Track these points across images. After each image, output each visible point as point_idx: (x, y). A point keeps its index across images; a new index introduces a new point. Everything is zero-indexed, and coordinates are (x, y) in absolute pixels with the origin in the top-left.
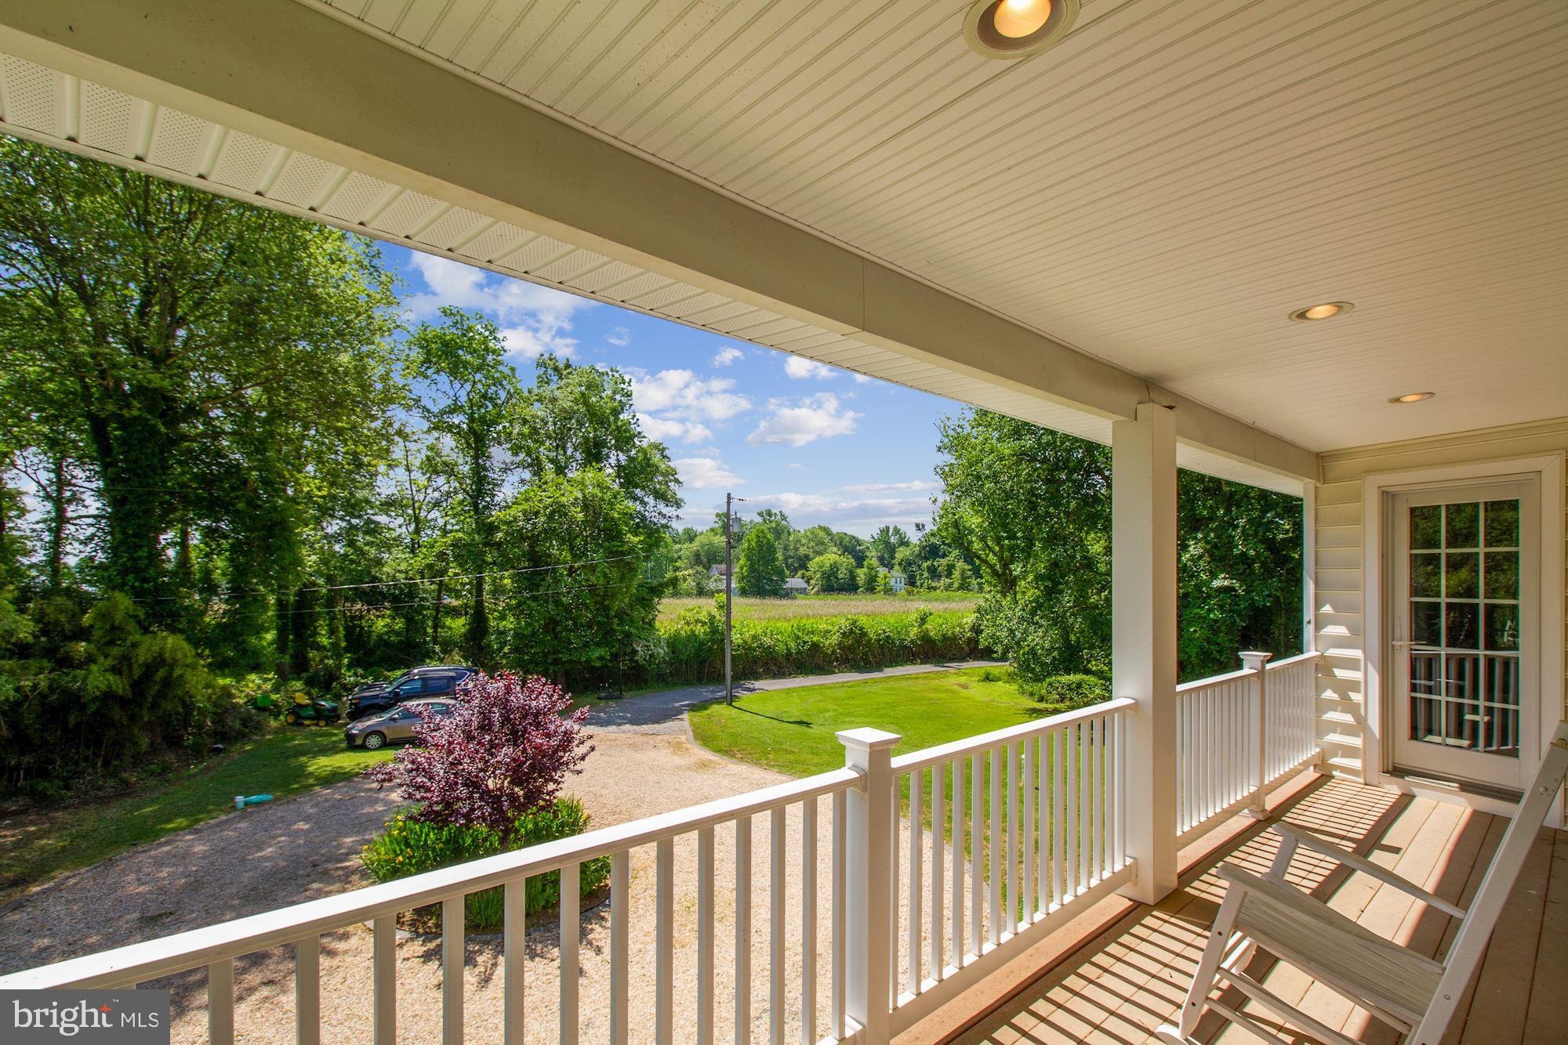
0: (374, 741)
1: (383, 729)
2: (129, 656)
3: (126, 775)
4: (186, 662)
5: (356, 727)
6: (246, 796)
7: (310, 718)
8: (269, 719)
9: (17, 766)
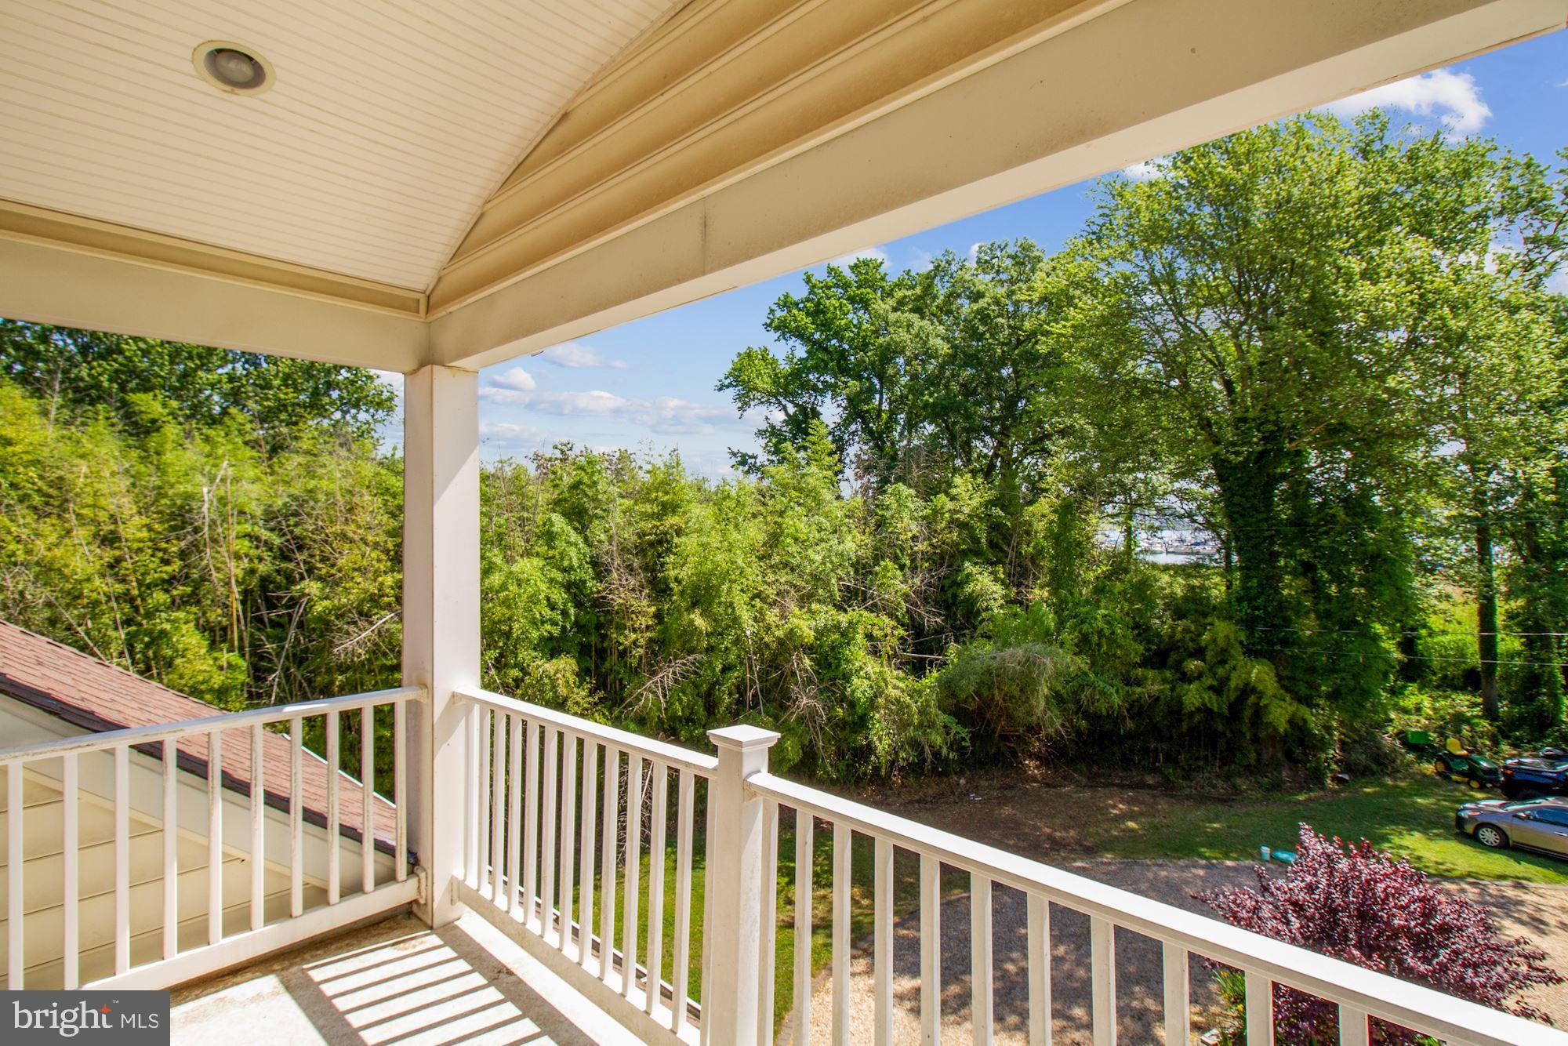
2: (1228, 679)
3: (1238, 781)
4: (1270, 693)
5: (1468, 810)
6: (1274, 848)
7: (1461, 773)
8: (1420, 759)
9: (1156, 750)
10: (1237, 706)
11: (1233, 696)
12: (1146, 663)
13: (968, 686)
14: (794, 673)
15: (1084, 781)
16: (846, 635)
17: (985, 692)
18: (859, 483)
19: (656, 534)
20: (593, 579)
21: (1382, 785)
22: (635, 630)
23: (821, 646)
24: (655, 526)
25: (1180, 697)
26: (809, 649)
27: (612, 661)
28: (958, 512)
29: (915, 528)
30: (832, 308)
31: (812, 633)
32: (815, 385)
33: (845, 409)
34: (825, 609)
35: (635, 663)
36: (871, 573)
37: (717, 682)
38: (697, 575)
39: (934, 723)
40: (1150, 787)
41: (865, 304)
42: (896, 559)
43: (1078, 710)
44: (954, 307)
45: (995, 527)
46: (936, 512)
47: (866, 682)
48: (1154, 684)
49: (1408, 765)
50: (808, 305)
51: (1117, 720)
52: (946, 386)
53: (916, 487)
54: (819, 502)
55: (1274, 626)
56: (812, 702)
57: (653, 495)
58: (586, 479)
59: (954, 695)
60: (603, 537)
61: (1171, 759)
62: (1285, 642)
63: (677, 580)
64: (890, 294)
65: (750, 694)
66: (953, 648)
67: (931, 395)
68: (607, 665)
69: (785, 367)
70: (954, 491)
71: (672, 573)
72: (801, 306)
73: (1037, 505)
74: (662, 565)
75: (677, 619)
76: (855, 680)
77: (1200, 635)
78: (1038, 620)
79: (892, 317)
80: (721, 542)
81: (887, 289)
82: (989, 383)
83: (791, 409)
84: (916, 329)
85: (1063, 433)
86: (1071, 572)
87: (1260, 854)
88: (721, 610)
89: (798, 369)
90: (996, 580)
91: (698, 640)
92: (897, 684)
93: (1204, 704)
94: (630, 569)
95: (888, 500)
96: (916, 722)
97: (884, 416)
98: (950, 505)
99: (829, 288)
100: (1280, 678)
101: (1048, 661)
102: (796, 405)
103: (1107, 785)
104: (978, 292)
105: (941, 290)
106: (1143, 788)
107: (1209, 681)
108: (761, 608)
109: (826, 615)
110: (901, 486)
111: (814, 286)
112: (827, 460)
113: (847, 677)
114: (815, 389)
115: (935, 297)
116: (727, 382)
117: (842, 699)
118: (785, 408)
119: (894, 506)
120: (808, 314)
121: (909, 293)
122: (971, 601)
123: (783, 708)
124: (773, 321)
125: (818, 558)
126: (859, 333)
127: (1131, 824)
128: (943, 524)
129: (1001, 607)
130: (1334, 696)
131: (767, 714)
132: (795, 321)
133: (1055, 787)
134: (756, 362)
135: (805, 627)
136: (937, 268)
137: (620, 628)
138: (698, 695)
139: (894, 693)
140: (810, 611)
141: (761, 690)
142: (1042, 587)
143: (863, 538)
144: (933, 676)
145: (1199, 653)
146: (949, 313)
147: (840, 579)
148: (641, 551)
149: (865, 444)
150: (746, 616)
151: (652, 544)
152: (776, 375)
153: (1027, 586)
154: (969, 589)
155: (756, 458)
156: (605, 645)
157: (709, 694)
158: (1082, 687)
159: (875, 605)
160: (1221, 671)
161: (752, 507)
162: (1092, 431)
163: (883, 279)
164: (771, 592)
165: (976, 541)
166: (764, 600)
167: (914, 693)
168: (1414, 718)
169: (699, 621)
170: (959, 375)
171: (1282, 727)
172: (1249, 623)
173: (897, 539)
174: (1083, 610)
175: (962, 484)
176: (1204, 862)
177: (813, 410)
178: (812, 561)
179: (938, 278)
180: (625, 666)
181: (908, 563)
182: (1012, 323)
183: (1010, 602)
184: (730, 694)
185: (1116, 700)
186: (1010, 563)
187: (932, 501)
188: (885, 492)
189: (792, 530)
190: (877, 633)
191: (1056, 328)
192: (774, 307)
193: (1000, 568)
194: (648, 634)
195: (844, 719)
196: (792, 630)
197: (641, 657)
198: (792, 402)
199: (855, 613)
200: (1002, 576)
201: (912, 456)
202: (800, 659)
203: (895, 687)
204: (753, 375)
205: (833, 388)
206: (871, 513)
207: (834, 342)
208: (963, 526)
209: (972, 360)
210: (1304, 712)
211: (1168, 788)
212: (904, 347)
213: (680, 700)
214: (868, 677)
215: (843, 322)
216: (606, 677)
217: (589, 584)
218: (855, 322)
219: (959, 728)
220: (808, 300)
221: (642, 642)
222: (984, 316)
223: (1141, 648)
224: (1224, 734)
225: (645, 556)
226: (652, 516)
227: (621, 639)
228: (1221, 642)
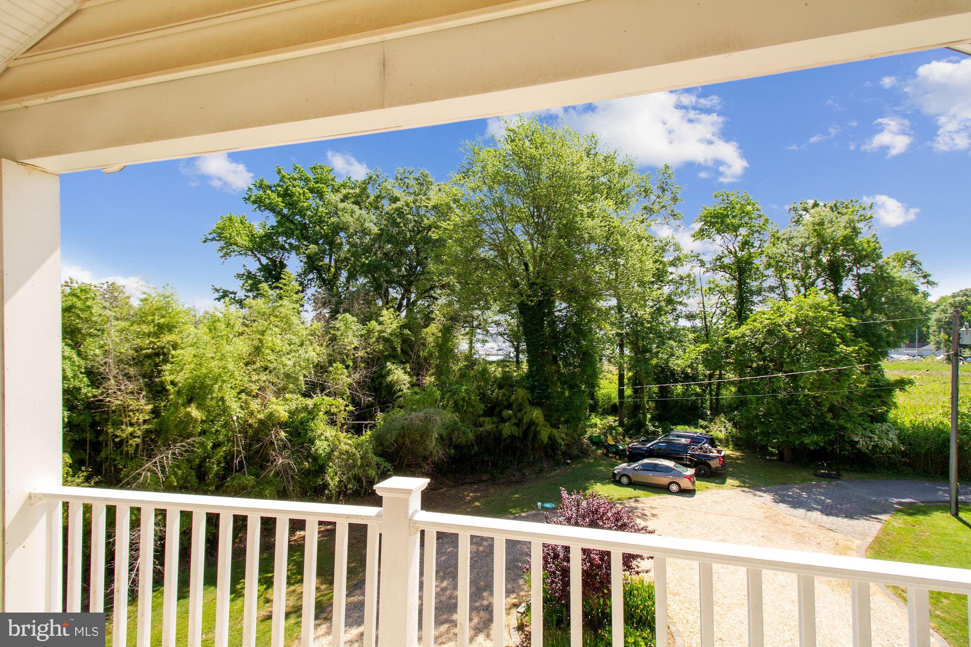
0: (625, 480)
1: (630, 475)
2: (522, 419)
3: (525, 470)
4: (541, 424)
5: (617, 470)
6: (543, 503)
7: (613, 453)
8: (597, 448)
9: (488, 460)
10: (526, 432)
11: (524, 427)
12: (485, 414)
13: (391, 438)
14: (272, 443)
15: (451, 484)
16: (312, 413)
17: (400, 440)
18: (314, 313)
19: (153, 348)
20: (88, 386)
21: (584, 462)
22: (132, 425)
23: (293, 422)
24: (151, 342)
25: (501, 430)
26: (283, 425)
27: (108, 450)
28: (384, 332)
29: (356, 343)
30: (297, 194)
31: (287, 414)
32: (283, 246)
33: (305, 263)
34: (296, 397)
35: (131, 451)
36: (326, 371)
37: (209, 457)
38: (192, 378)
39: (370, 463)
40: (484, 481)
41: (320, 195)
42: (343, 362)
43: (451, 444)
44: (380, 205)
45: (405, 341)
46: (370, 332)
47: (326, 443)
48: (488, 425)
49: (593, 452)
50: (279, 189)
51: (469, 447)
52: (375, 254)
53: (357, 316)
54: (290, 325)
55: (543, 390)
56: (287, 461)
57: (150, 318)
58: (79, 304)
59: (382, 444)
60: (98, 352)
61: (494, 464)
62: (547, 398)
63: (173, 383)
64: (337, 191)
65: (236, 461)
66: (380, 416)
67: (367, 258)
68: (103, 455)
69: (259, 231)
70: (381, 319)
71: (168, 378)
72: (274, 189)
73: (429, 327)
74: (159, 372)
75: (173, 413)
76: (318, 442)
77: (510, 397)
78: (431, 395)
79: (341, 205)
80: (215, 353)
81: (336, 187)
82: (402, 253)
83: (265, 261)
84: (357, 215)
85: (443, 287)
86: (448, 366)
87: (537, 507)
88: (214, 403)
89: (271, 233)
90: (405, 372)
91: (194, 427)
92: (346, 442)
93: (512, 433)
94: (128, 377)
95: (338, 324)
96: (359, 464)
97: (333, 270)
98: (378, 328)
99: (295, 180)
100: (545, 416)
101: (438, 418)
102: (268, 258)
103: (463, 484)
104: (396, 197)
105: (372, 193)
106: (481, 482)
107: (514, 421)
108: (246, 400)
109: (296, 401)
110: (348, 315)
111: (284, 177)
112: (295, 297)
113: (312, 441)
114: (283, 248)
115: (368, 197)
116: (210, 237)
117: (309, 456)
118: (259, 260)
119: (343, 328)
120: (279, 195)
121: (351, 191)
122: (390, 386)
123: (262, 467)
124: (250, 196)
125: (290, 363)
126: (316, 214)
127: (477, 504)
128: (374, 340)
129: (408, 388)
130: (567, 422)
131: (250, 473)
132: (269, 198)
133: (436, 490)
134: (236, 224)
135: (281, 410)
136: (371, 178)
137: (117, 424)
138: (191, 468)
139: (344, 447)
140: (285, 400)
141: (245, 458)
142: (430, 377)
143: (321, 349)
144: (367, 434)
145: (509, 406)
146: (377, 208)
147: (305, 376)
148: (137, 361)
149: (320, 288)
150: (234, 406)
151: (148, 356)
152: (252, 235)
153: (423, 376)
154: (389, 379)
155: (235, 293)
156: (101, 439)
157: (200, 466)
158: (453, 431)
159: (329, 392)
160: (519, 415)
161: (238, 328)
162: (458, 287)
163: (333, 180)
164: (254, 388)
165: (394, 349)
166: (249, 394)
167: (358, 446)
168: (594, 429)
169: (195, 412)
170: (383, 247)
171: (546, 440)
172: (532, 389)
173: (345, 349)
174: (454, 387)
175: (387, 315)
176: (512, 516)
177: (281, 263)
178: (284, 365)
179: (370, 185)
180: (121, 454)
181: (351, 364)
182: (416, 219)
183: (413, 385)
184: (219, 464)
185: (471, 436)
186: (413, 362)
187: (367, 325)
188: (336, 319)
189: (270, 344)
190: (334, 410)
191: (444, 225)
192: (252, 187)
193: (408, 366)
194: (146, 427)
195: (309, 469)
196: (271, 413)
197: (137, 445)
198: (265, 256)
199: (317, 399)
200: (409, 370)
201: (354, 297)
202: (277, 432)
203: (346, 444)
204: (234, 234)
205: (296, 248)
206: (327, 333)
207: (297, 217)
208: (386, 340)
209: (391, 239)
210: (555, 432)
211: (493, 480)
212: (349, 226)
213: (175, 474)
214: (327, 439)
215: (305, 204)
216: (101, 465)
217: (84, 391)
218: (314, 205)
219: (386, 464)
220: (279, 185)
221: (139, 433)
222: (400, 212)
223: (483, 406)
224: (519, 448)
225: (143, 365)
226: (149, 335)
227: (118, 433)
228: (520, 400)
